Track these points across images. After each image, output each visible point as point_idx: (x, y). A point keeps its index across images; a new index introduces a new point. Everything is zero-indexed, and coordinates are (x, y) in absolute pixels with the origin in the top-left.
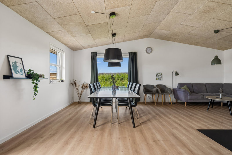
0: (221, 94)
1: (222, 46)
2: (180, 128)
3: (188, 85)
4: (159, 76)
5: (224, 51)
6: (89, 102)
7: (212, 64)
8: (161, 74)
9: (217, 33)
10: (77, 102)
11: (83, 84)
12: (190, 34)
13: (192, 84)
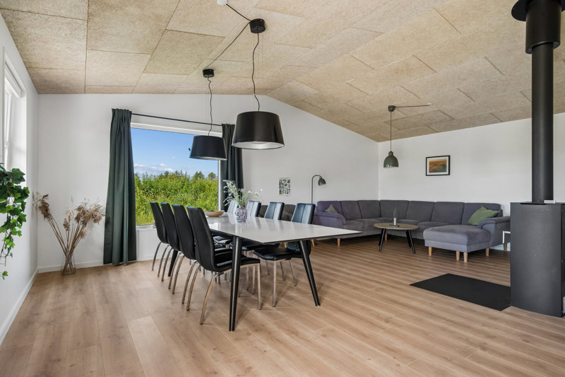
0: (395, 219)
1: (382, 135)
2: (385, 287)
3: (334, 203)
4: (284, 185)
5: (380, 144)
6: (102, 264)
7: (385, 166)
8: (289, 182)
9: (393, 111)
10: (60, 270)
11: (79, 209)
12: (349, 104)
13: (341, 202)
